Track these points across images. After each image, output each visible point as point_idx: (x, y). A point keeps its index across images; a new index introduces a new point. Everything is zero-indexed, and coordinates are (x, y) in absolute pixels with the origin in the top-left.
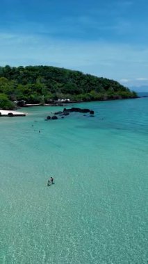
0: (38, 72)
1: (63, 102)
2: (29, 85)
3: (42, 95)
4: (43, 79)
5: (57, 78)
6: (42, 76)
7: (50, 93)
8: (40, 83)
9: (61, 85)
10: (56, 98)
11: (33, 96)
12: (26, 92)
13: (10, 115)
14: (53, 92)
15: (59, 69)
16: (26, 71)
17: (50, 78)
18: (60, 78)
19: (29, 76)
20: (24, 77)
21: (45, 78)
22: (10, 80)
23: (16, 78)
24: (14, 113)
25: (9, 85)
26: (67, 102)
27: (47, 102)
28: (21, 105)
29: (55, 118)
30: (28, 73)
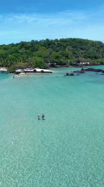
0: (68, 43)
1: (84, 65)
2: (60, 52)
3: (69, 59)
4: (71, 48)
5: (81, 47)
6: (70, 45)
7: (74, 57)
8: (68, 51)
9: (83, 52)
10: (79, 62)
11: (61, 60)
12: (57, 57)
13: (42, 72)
14: (76, 57)
15: (83, 40)
16: (59, 43)
17: (76, 47)
18: (84, 47)
21: (72, 47)
22: (48, 49)
23: (52, 47)
24: (45, 70)
25: (46, 52)
26: (87, 65)
27: (71, 65)
28: (53, 66)
29: (72, 75)
30: (61, 44)
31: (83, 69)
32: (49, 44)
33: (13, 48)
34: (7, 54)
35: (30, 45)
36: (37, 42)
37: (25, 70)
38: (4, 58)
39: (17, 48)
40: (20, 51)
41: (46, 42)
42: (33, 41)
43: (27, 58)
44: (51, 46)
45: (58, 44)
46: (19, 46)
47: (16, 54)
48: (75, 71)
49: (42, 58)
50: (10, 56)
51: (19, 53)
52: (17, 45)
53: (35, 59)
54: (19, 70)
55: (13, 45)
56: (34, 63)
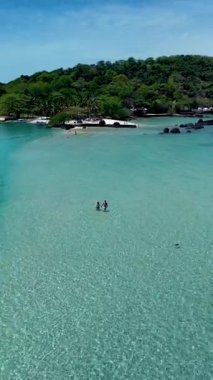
0: (173, 66)
1: (206, 112)
2: (156, 85)
3: (173, 99)
4: (179, 76)
5: (203, 74)
6: (179, 70)
7: (186, 97)
8: (173, 82)
9: (208, 84)
10: (195, 105)
11: (158, 101)
12: (150, 96)
13: (116, 125)
14: (190, 96)
16: (156, 65)
17: (192, 74)
18: (209, 73)
19: (159, 72)
20: (153, 74)
21: (183, 75)
22: (131, 78)
23: (140, 76)
24: (122, 123)
25: (126, 85)
28: (139, 114)
29: (176, 131)
30: (158, 68)
31: (201, 121)
32: (135, 70)
33: (61, 78)
34: (49, 91)
35: (94, 71)
36: (109, 66)
37: (84, 122)
38: (44, 97)
39: (69, 77)
40: (75, 84)
41: (128, 64)
42: (102, 62)
43: (88, 97)
44: (137, 73)
45: (153, 68)
46: (72, 74)
47: (66, 90)
48: (184, 124)
49: (117, 99)
50: (55, 94)
51: (73, 87)
52: (70, 71)
53: (103, 100)
54: (72, 122)
55: (60, 72)
56: (102, 107)
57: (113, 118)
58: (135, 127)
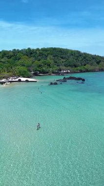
0: (49, 52)
1: (65, 73)
2: (42, 61)
3: (50, 67)
5: (62, 56)
6: (52, 54)
7: (56, 66)
8: (50, 60)
9: (64, 60)
10: (60, 70)
11: (44, 68)
12: (40, 66)
13: (27, 81)
14: (58, 66)
15: (64, 50)
16: (41, 52)
17: (57, 56)
18: (64, 56)
20: (40, 55)
21: (53, 56)
22: (30, 57)
23: (34, 56)
24: (29, 79)
25: (29, 61)
26: (68, 73)
27: (53, 73)
28: (36, 74)
29: (56, 84)
30: (42, 53)
31: (64, 78)
32: (31, 53)
35: (12, 54)
36: (18, 51)
37: (10, 80)
40: (2, 60)
41: (28, 51)
42: (15, 50)
49: (25, 67)
53: (18, 69)
54: (3, 80)
56: (18, 72)
57: (24, 77)
58: (36, 82)
